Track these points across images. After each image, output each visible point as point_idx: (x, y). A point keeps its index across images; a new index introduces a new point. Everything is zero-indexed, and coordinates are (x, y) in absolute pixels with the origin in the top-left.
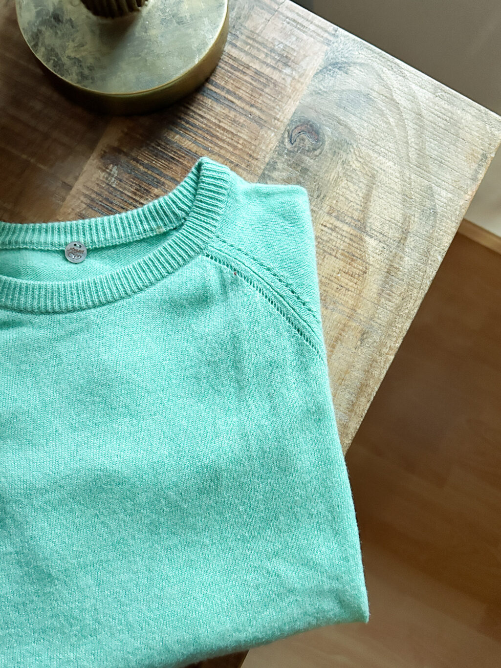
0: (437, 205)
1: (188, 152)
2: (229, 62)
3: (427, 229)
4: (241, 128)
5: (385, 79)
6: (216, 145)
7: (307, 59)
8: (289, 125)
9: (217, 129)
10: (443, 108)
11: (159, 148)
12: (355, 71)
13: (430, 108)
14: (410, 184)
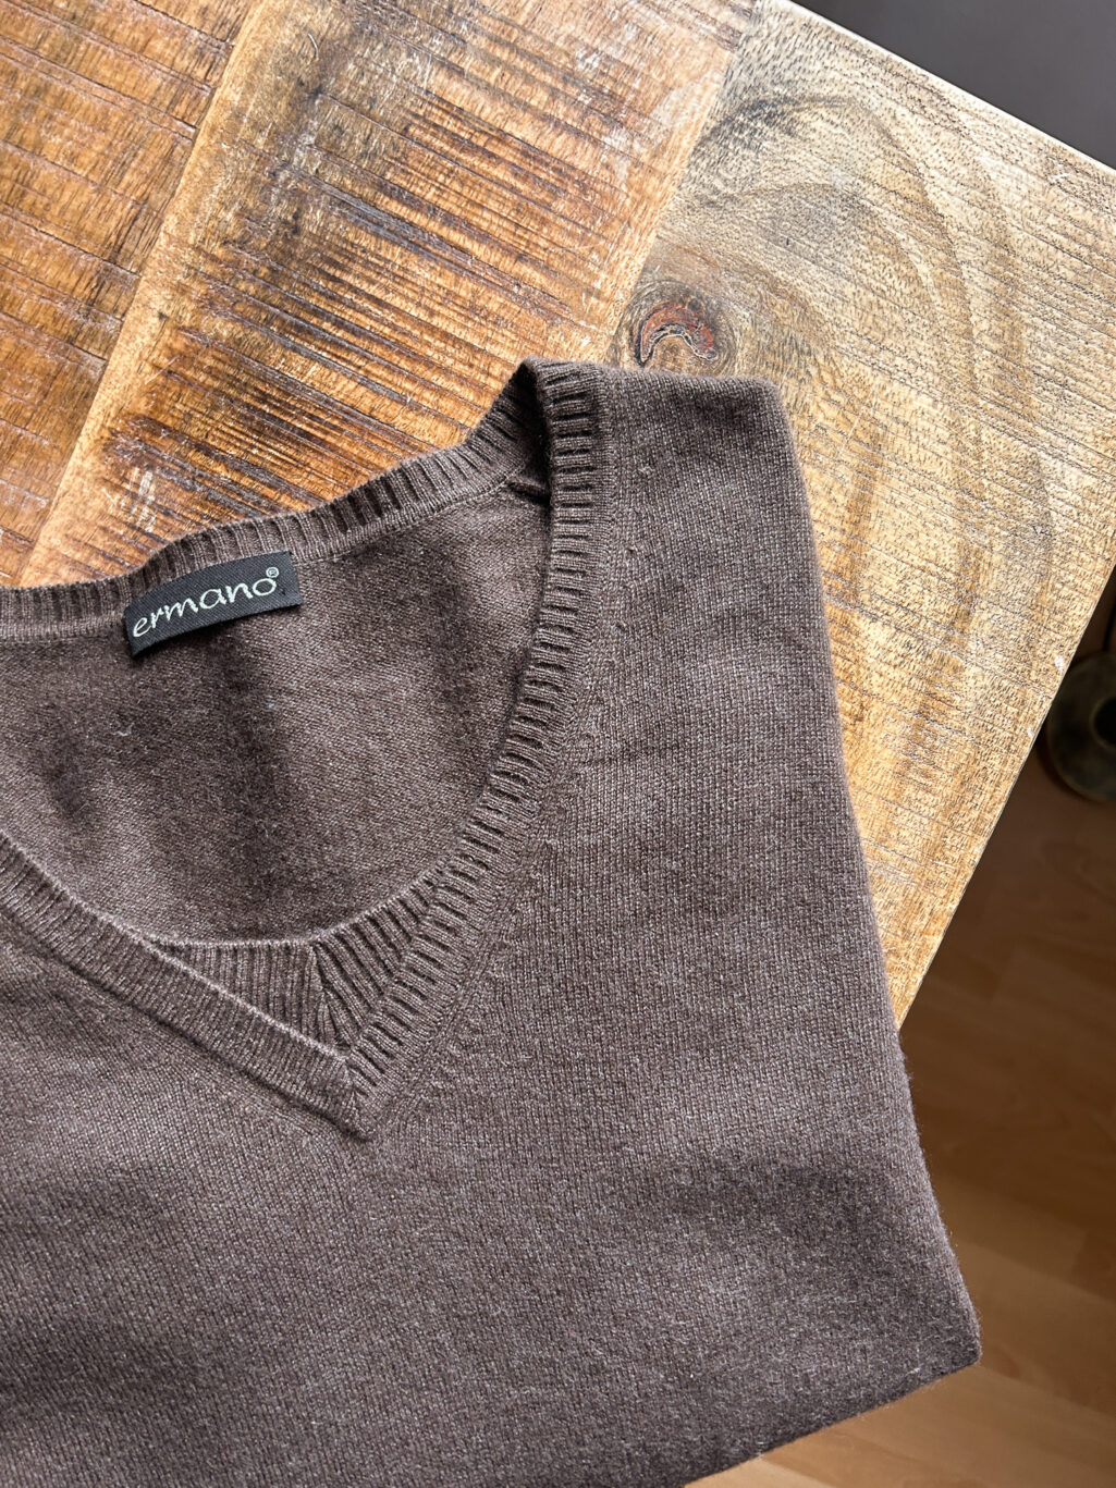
0: (1053, 514)
1: (349, 414)
2: (445, 124)
3: (1027, 583)
4: (493, 330)
5: (904, 142)
6: (427, 384)
7: (674, 96)
8: (629, 308)
9: (426, 337)
10: (1071, 219)
11: (265, 407)
12: (816, 123)
13: (1033, 224)
14: (978, 457)
